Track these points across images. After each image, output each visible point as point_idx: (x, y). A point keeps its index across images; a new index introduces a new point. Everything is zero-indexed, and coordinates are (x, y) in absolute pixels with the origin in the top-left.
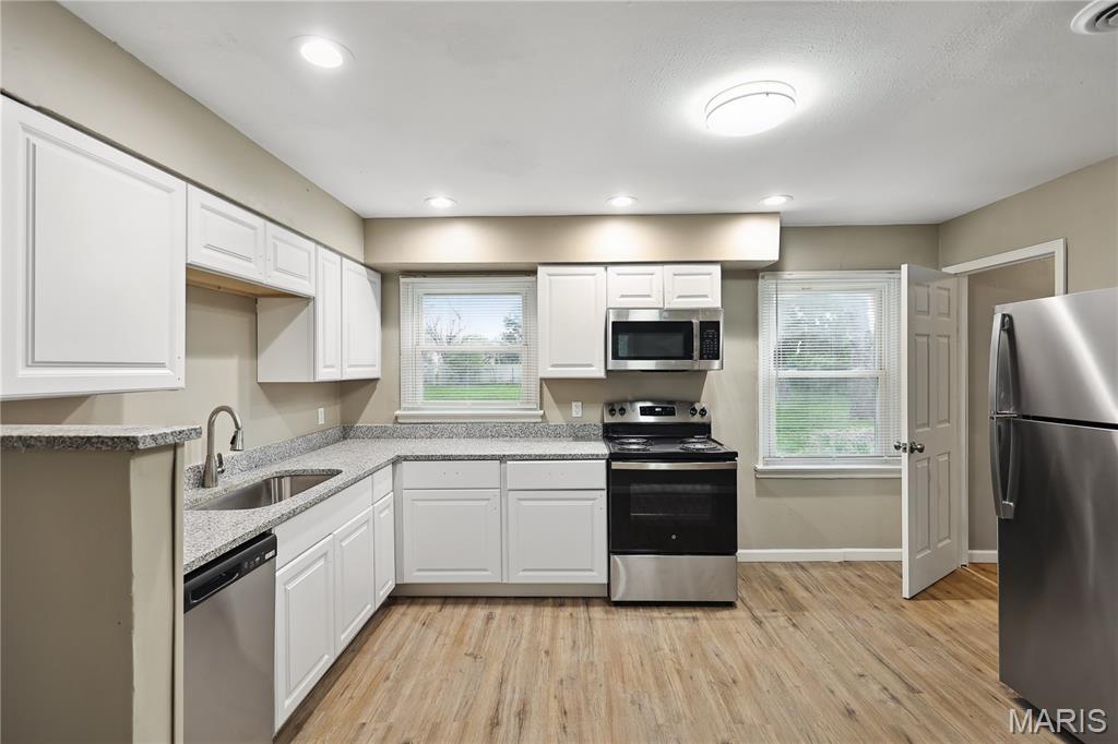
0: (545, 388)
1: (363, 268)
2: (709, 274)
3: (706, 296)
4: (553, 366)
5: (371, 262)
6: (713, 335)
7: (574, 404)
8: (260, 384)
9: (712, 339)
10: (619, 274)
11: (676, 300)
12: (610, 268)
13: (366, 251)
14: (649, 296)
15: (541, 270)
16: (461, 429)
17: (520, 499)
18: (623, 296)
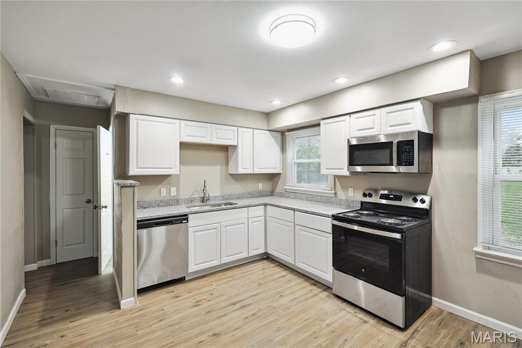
0: (337, 180)
1: (268, 132)
2: (412, 108)
3: (409, 124)
4: (327, 169)
5: (270, 129)
6: (409, 149)
7: (350, 189)
8: (230, 174)
9: (409, 152)
10: (356, 118)
11: (389, 128)
12: (352, 116)
13: (268, 125)
14: (373, 128)
15: (322, 122)
16: (304, 196)
17: (300, 230)
18: (358, 130)
